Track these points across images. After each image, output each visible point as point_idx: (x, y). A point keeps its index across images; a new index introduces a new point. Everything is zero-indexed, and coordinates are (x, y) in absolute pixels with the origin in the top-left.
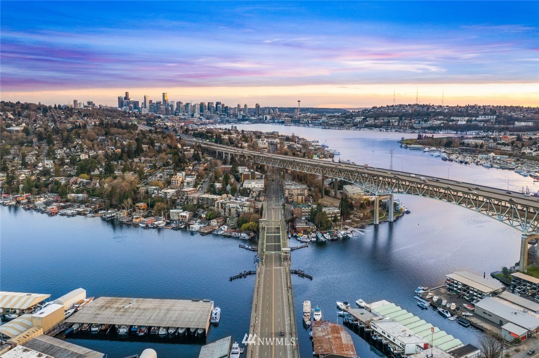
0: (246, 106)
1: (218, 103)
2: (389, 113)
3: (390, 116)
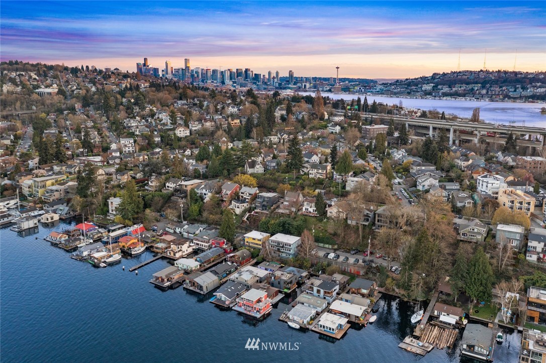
0: (277, 74)
2: (465, 79)
3: (468, 83)
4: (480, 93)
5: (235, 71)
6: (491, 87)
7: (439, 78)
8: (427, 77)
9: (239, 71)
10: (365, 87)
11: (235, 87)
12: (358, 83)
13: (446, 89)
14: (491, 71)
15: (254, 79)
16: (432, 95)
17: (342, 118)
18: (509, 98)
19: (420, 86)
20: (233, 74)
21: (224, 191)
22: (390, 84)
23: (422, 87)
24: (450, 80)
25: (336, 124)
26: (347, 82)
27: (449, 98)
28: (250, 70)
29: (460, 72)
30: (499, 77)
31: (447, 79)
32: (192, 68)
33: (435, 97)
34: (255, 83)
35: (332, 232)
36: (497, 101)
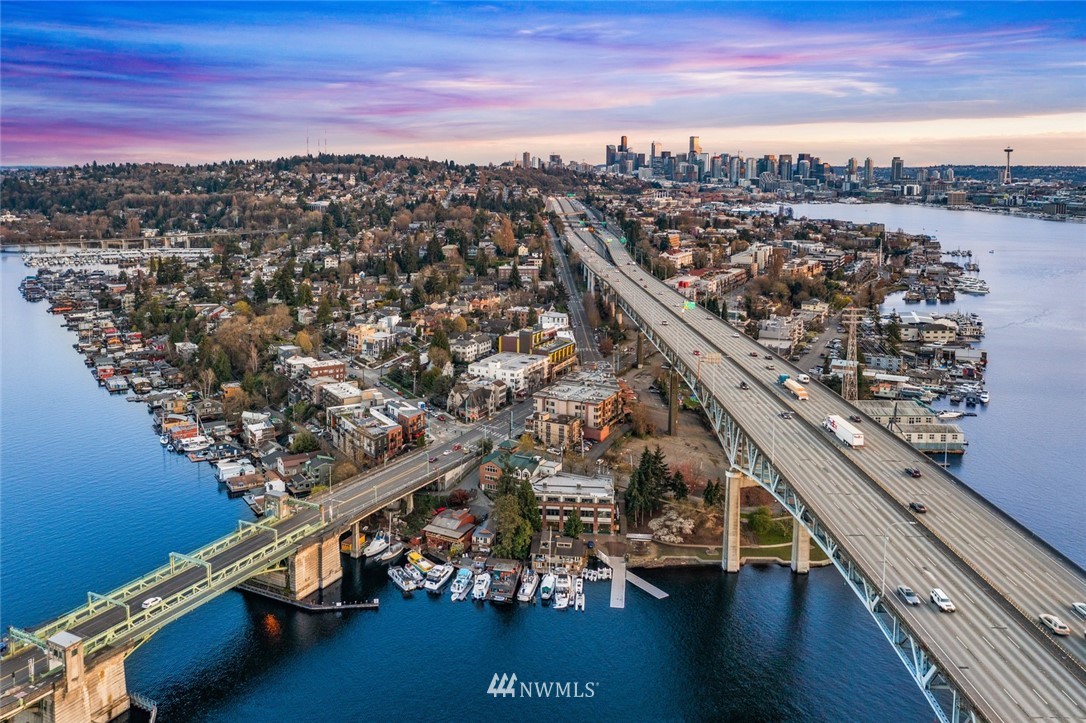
0: (868, 162)
1: (802, 157)
9: (785, 159)
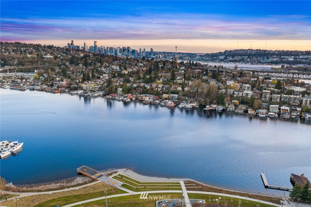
2: (240, 54)
3: (241, 56)
4: (247, 61)
5: (122, 48)
6: (252, 57)
7: (228, 53)
8: (222, 52)
9: (124, 48)
10: (191, 57)
11: (123, 56)
12: (187, 55)
13: (231, 59)
14: (254, 49)
15: (132, 52)
16: (224, 61)
17: (184, 68)
18: (261, 63)
19: (218, 57)
20: (121, 49)
21: (153, 86)
22: (203, 56)
23: (219, 57)
24: (233, 54)
25: (182, 70)
26: (181, 55)
27: (232, 63)
28: (130, 47)
29: (238, 50)
30: (257, 53)
31: (231, 53)
32: (98, 46)
33: (225, 62)
34: (133, 55)
35: (186, 93)
36: (254, 64)
